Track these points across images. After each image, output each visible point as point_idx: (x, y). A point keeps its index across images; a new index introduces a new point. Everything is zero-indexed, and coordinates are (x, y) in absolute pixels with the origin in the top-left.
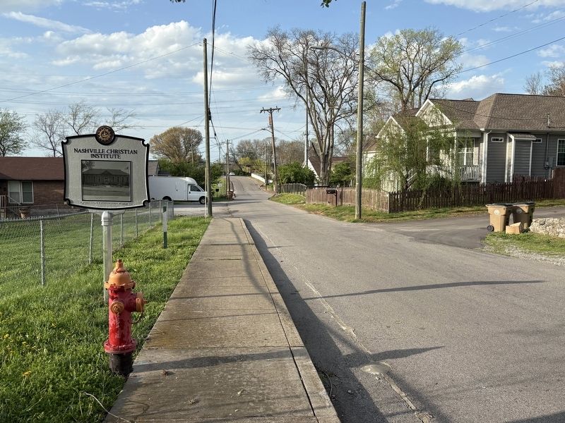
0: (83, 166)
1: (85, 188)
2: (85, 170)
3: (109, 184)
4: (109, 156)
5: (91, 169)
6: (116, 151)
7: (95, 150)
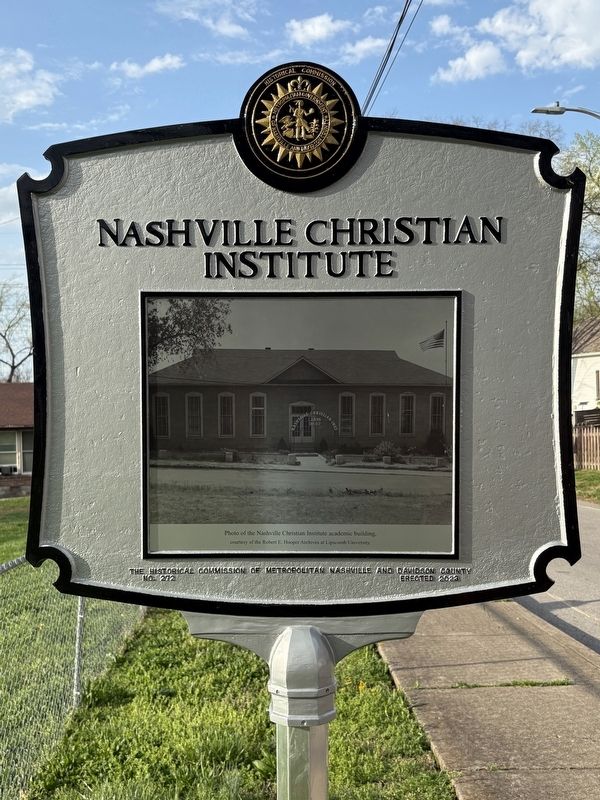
0: (153, 336)
1: (163, 476)
2: (166, 360)
3: (321, 448)
4: (322, 265)
5: (208, 353)
6: (368, 230)
7: (232, 228)
